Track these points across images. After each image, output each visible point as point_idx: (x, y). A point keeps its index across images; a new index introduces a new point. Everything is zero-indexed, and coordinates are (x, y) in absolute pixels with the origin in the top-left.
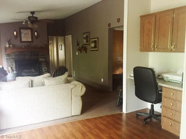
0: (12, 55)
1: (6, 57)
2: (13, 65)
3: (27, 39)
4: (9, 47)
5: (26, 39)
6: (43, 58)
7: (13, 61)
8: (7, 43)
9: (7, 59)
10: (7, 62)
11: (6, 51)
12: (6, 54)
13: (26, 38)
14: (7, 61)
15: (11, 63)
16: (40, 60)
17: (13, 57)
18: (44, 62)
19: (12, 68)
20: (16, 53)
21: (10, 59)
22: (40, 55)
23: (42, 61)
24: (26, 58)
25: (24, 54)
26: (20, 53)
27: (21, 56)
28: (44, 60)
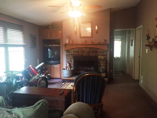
1: (66, 53)
2: (71, 61)
4: (69, 43)
7: (72, 57)
8: (67, 39)
9: (67, 55)
11: (66, 47)
12: (66, 50)
14: (66, 57)
15: (70, 59)
16: (99, 57)
17: (72, 53)
18: (103, 60)
19: (70, 64)
20: (75, 49)
21: (69, 55)
22: (99, 51)
23: (101, 59)
24: (84, 55)
25: (83, 51)
26: (79, 50)
27: (79, 53)
28: (104, 58)
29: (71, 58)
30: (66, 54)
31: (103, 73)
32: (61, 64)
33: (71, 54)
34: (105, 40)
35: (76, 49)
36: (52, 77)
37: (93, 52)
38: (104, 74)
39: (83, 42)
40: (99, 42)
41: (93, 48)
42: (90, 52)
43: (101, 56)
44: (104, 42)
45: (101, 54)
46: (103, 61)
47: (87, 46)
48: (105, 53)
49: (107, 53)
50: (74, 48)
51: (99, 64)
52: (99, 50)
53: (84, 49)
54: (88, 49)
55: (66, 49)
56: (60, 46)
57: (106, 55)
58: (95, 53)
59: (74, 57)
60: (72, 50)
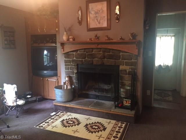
0: (73, 54)
2: (73, 73)
3: (99, 23)
4: (68, 40)
5: (97, 23)
6: (127, 64)
7: (74, 66)
8: (65, 33)
9: (66, 62)
10: (65, 67)
11: (63, 48)
13: (97, 20)
14: (66, 65)
15: (71, 70)
16: (122, 67)
17: (75, 58)
18: (129, 73)
19: (70, 78)
20: (78, 52)
21: (70, 62)
22: (121, 56)
23: (126, 71)
24: (95, 63)
25: (91, 54)
26: (86, 54)
27: (87, 58)
28: (130, 70)
29: (73, 68)
30: (65, 60)
31: (126, 100)
32: (58, 76)
33: (73, 61)
34: (133, 33)
35: (80, 51)
36: (46, 97)
37: (111, 57)
38: (129, 101)
39: (91, 39)
40: (121, 39)
41: (110, 49)
42: (104, 57)
43: (126, 65)
44: (131, 38)
45: (125, 62)
46: (128, 75)
47: (99, 46)
48: (133, 60)
49: (137, 59)
50: (78, 50)
51: (120, 81)
52: (121, 54)
53: (94, 51)
54: (101, 52)
55: (64, 51)
56: (56, 46)
57: (135, 64)
58: (114, 60)
59: (77, 65)
60: (74, 53)
